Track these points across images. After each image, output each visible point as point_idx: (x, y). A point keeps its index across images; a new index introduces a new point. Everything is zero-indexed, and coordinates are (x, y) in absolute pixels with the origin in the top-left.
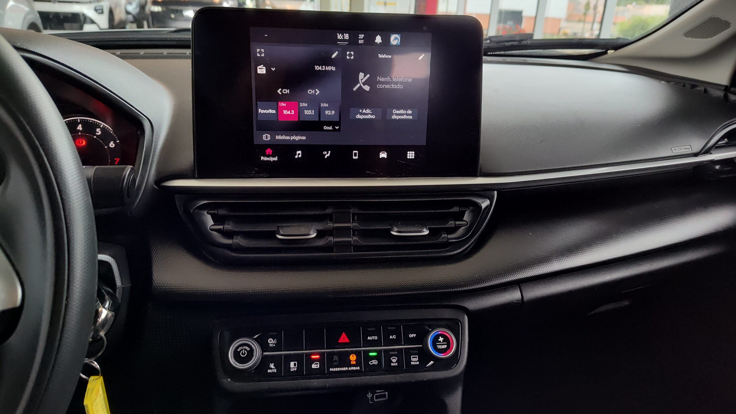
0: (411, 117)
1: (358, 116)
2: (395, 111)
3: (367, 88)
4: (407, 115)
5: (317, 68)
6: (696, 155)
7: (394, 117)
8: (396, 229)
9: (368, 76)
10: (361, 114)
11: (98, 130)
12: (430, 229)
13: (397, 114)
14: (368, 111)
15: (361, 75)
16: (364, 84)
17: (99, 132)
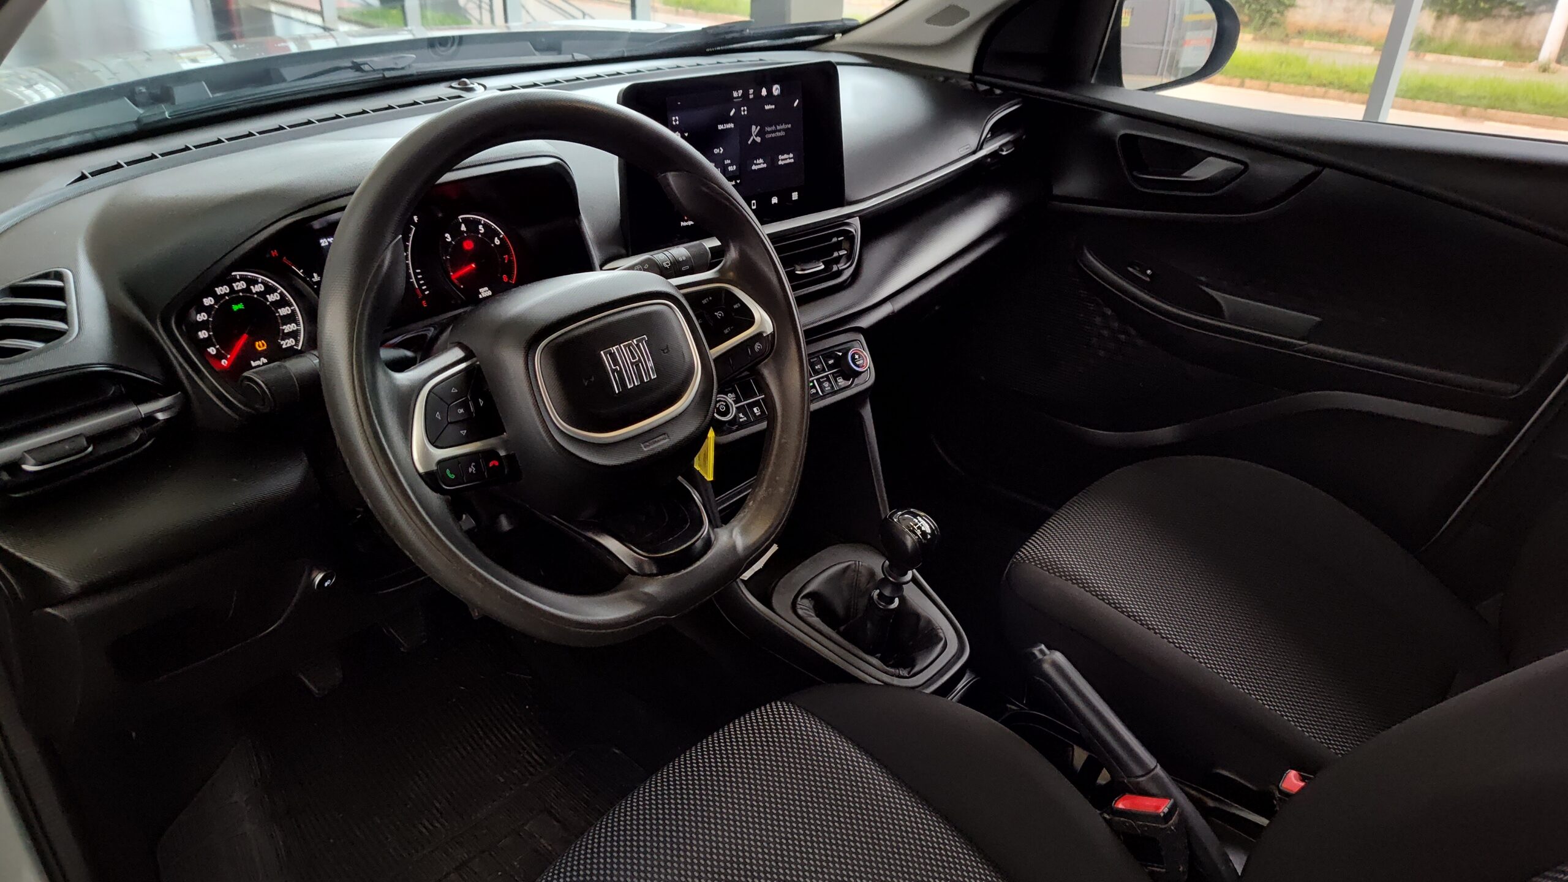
0: (792, 160)
1: (754, 167)
2: (781, 157)
3: (758, 139)
4: (790, 158)
5: (720, 127)
6: (974, 152)
7: (780, 163)
8: (798, 267)
9: (759, 127)
10: (756, 164)
11: (480, 227)
12: (824, 263)
13: (782, 160)
14: (761, 161)
15: (754, 127)
16: (756, 136)
17: (482, 229)
